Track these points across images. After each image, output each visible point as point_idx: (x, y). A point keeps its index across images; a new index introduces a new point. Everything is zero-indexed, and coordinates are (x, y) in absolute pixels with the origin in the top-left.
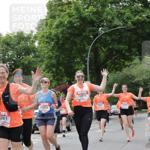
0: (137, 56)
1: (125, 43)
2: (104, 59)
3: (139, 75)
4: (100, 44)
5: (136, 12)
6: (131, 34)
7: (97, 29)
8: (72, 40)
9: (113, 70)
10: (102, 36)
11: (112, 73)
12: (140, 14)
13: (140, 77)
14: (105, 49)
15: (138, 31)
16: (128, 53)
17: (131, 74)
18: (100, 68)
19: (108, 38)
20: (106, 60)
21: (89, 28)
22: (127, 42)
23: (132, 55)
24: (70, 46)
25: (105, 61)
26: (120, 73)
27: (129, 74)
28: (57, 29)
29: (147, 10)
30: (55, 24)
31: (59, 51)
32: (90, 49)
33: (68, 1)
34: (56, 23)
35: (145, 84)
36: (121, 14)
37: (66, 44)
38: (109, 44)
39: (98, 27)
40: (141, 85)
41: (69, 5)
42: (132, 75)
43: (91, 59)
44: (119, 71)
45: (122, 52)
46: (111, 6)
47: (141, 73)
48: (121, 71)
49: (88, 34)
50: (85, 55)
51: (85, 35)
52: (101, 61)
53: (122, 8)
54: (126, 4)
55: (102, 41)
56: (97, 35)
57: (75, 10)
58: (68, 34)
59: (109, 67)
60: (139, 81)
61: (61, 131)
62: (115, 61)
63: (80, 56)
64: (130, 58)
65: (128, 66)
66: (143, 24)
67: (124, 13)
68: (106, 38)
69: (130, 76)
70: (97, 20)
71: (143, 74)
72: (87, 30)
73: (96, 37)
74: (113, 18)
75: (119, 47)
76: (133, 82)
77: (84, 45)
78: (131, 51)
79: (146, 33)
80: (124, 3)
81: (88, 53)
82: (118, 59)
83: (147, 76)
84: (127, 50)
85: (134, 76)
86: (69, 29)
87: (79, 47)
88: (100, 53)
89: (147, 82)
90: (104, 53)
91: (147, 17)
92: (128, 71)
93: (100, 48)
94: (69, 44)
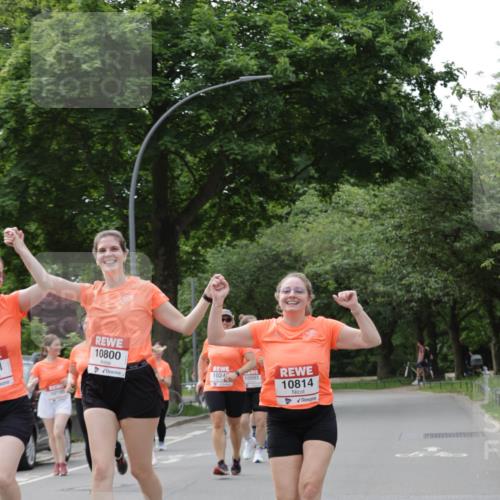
0: (310, 183)
1: (267, 135)
2: (192, 193)
3: (320, 253)
4: (176, 137)
5: (310, 22)
6: (287, 102)
7: (165, 82)
8: (72, 122)
9: (222, 236)
10: (182, 107)
11: (222, 245)
13: (323, 261)
14: (196, 157)
15: (312, 92)
16: (278, 172)
17: (291, 250)
18: (178, 228)
19: (204, 117)
20: (197, 196)
22: (275, 130)
23: (294, 178)
24: (67, 146)
25: (195, 202)
26: (251, 247)
27: (281, 250)
28: (17, 83)
29: (350, 14)
30: (9, 62)
31: (23, 164)
32: (139, 156)
34: (11, 60)
35: (340, 284)
36: (255, 27)
37: (52, 139)
38: (211, 138)
39: (167, 76)
40: (326, 288)
42: (293, 253)
43: (144, 194)
44: (245, 237)
45: (257, 168)
47: (327, 245)
48: (252, 239)
50: (120, 179)
52: (178, 203)
53: (255, 7)
55: (183, 129)
56: (168, 103)
57: (85, 11)
59: (207, 224)
60: (320, 275)
61: (31, 463)
62: (232, 203)
63: (102, 182)
64: (287, 188)
65: (280, 218)
66: (333, 66)
67: (266, 25)
68: (198, 118)
69: (283, 257)
70: (164, 51)
71: (332, 249)
73: (165, 111)
74: (223, 43)
75: (243, 150)
77: (117, 142)
78: (290, 166)
79: (342, 97)
81: (132, 171)
82: (243, 192)
83: (348, 255)
84: (273, 163)
85: (300, 255)
87: (98, 151)
88: (178, 172)
89: (349, 278)
90: (191, 172)
91: (349, 40)
92: (279, 238)
93: (177, 153)
94: (63, 137)
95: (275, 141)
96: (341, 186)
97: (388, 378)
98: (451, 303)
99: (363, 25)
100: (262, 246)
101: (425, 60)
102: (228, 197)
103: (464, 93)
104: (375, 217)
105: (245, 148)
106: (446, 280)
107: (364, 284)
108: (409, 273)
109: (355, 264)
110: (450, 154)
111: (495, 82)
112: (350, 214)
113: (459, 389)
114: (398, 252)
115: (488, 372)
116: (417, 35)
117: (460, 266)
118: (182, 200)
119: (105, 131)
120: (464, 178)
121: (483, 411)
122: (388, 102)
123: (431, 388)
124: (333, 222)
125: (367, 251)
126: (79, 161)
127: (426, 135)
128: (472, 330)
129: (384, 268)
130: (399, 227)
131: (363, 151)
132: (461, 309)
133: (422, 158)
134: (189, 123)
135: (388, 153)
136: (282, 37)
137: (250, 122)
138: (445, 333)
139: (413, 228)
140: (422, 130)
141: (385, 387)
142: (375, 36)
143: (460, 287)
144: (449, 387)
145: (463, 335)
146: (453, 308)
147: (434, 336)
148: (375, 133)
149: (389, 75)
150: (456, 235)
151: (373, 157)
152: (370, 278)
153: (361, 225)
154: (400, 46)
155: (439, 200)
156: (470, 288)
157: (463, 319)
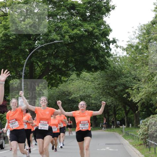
0: (74, 71)
1: (62, 58)
2: (40, 74)
3: (76, 91)
4: (36, 58)
5: (75, 26)
6: (68, 48)
7: (33, 42)
8: (7, 53)
10: (38, 49)
12: (78, 28)
13: (77, 94)
14: (41, 63)
15: (75, 45)
16: (65, 68)
19: (44, 52)
20: (41, 75)
21: (26, 41)
22: (65, 56)
23: (69, 70)
24: (5, 60)
26: (57, 89)
27: (65, 90)
29: (86, 24)
32: (25, 63)
33: (4, 13)
36: (59, 27)
37: (1, 58)
38: (46, 58)
39: (34, 41)
40: (78, 101)
41: (5, 17)
42: (69, 91)
43: (26, 74)
44: (55, 86)
45: (59, 67)
46: (48, 19)
47: (78, 89)
48: (57, 87)
49: (24, 47)
50: (20, 69)
51: (21, 49)
53: (59, 21)
54: (64, 17)
56: (34, 48)
58: (3, 47)
60: (76, 98)
62: (51, 77)
63: (15, 70)
64: (67, 73)
65: (65, 81)
66: (81, 38)
67: (62, 27)
68: (42, 52)
69: (66, 92)
71: (80, 90)
72: (23, 43)
73: (33, 50)
74: (50, 32)
75: (55, 62)
76: (69, 98)
77: (19, 59)
78: (68, 67)
79: (83, 47)
80: (61, 16)
81: (23, 66)
82: (55, 74)
83: (84, 92)
85: (70, 92)
86: (4, 42)
87: (14, 61)
88: (36, 68)
89: (85, 99)
90: (40, 68)
91: (86, 31)
92: (64, 87)
93: (36, 62)
94: (4, 57)
95: (64, 59)
96: (83, 73)
97: (95, 127)
98: (114, 106)
99: (89, 27)
100: (60, 89)
101: (107, 37)
102: (50, 75)
103: (118, 47)
104: (92, 81)
105: (55, 61)
106: (112, 100)
107: (89, 100)
108: (102, 98)
109: (86, 95)
110: (114, 64)
111: (127, 43)
112: (85, 80)
113: (116, 131)
114: (99, 91)
115: (124, 126)
116: (105, 30)
117: (117, 96)
118: (37, 76)
119: (16, 56)
120: (118, 71)
121: (122, 137)
122: (97, 49)
123: (107, 130)
124: (80, 83)
125: (90, 91)
126: (8, 64)
127: (107, 58)
128: (119, 114)
129: (95, 96)
130: (99, 84)
131: (89, 62)
132: (117, 108)
133: (106, 65)
134: (39, 54)
135: (96, 63)
136: (67, 30)
137: (57, 54)
138: (112, 115)
139: (103, 85)
140: (106, 57)
141: (94, 130)
142: (93, 30)
143: (116, 102)
144: (113, 130)
145: (117, 115)
146: (114, 108)
147: (109, 116)
148: (92, 57)
149: (97, 41)
150: (116, 87)
151: (92, 65)
152: (91, 99)
153: (88, 84)
154: (100, 33)
155: (111, 77)
156: (119, 102)
157: (117, 111)
